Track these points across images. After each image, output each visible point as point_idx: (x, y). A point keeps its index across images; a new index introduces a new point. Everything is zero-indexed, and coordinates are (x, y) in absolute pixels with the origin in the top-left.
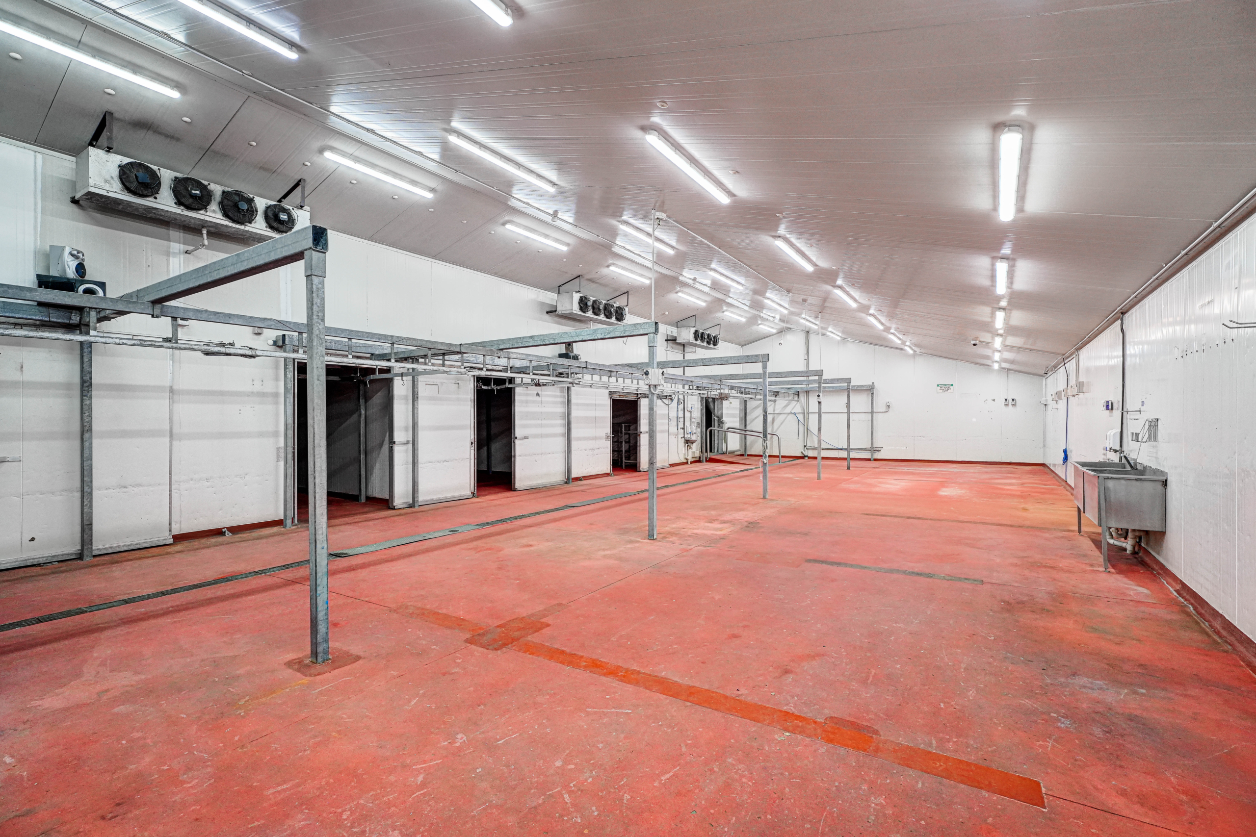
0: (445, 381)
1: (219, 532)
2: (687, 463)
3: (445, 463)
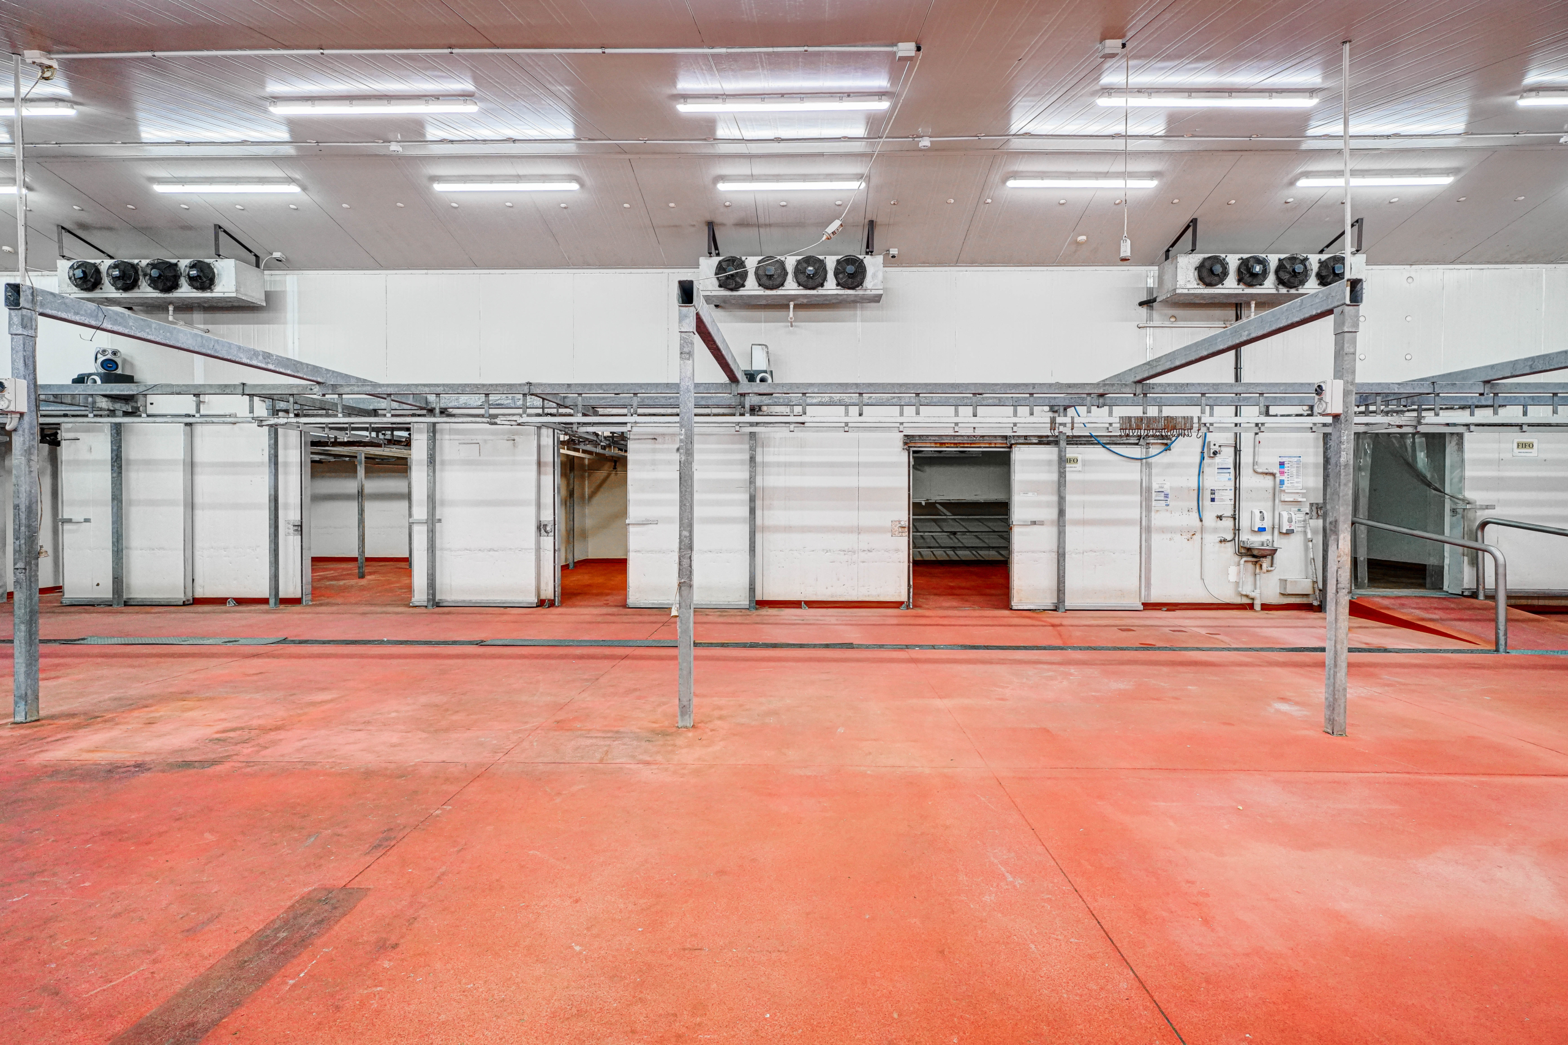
0: (490, 437)
1: (222, 601)
2: (1251, 607)
3: (491, 553)
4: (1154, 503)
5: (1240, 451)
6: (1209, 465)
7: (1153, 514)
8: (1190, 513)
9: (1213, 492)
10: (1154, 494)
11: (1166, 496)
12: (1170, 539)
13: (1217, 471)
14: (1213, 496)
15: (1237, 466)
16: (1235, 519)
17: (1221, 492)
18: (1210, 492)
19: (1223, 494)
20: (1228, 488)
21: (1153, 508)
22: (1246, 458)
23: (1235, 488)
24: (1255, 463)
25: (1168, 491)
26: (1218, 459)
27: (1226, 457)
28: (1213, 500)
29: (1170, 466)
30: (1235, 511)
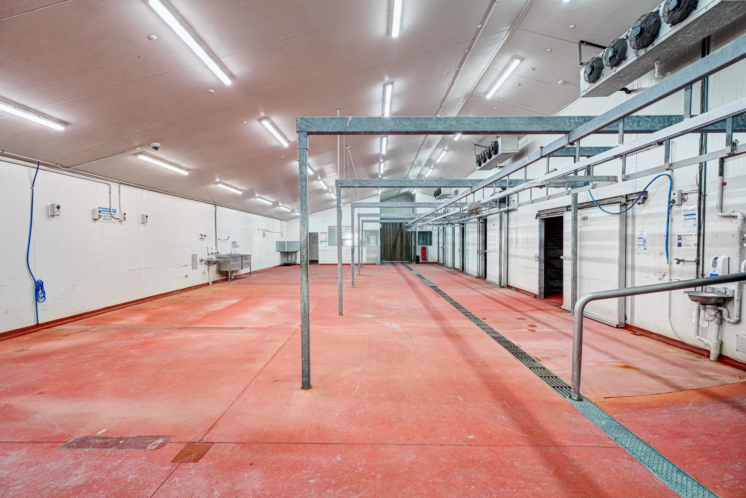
4: (636, 247)
5: (705, 195)
6: (678, 213)
7: (636, 255)
8: (662, 256)
9: (680, 238)
10: (637, 240)
11: (644, 241)
12: (647, 278)
13: (683, 217)
14: (680, 241)
15: (701, 211)
16: (698, 264)
17: (687, 238)
18: (677, 237)
19: (689, 239)
20: (694, 234)
21: (636, 251)
22: (711, 202)
23: (699, 234)
24: (721, 208)
25: (645, 237)
26: (684, 207)
27: (692, 205)
28: (680, 245)
29: (647, 216)
30: (698, 256)
